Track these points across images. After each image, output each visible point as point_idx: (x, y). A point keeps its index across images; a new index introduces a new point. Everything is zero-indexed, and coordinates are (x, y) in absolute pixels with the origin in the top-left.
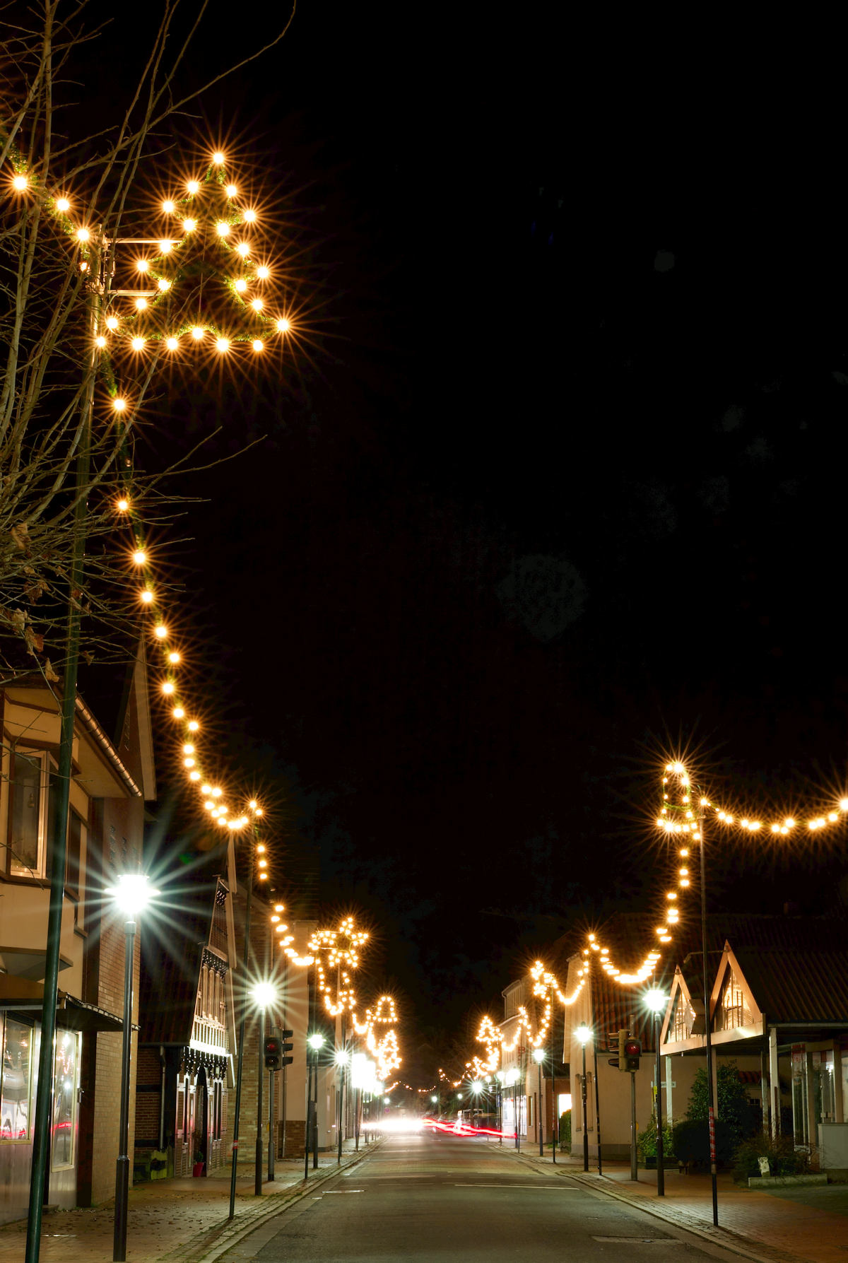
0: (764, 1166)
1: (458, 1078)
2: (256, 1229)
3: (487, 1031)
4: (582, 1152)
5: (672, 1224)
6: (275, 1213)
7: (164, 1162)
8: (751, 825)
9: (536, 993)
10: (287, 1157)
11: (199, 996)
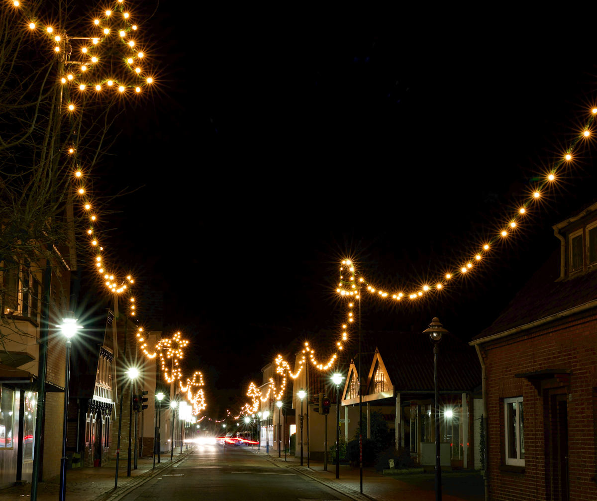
0: (392, 464)
1: (237, 414)
2: (129, 493)
3: (253, 390)
4: (300, 455)
5: (340, 493)
6: (138, 486)
7: (79, 459)
8: (384, 294)
9: (278, 372)
10: (144, 456)
11: (98, 372)
